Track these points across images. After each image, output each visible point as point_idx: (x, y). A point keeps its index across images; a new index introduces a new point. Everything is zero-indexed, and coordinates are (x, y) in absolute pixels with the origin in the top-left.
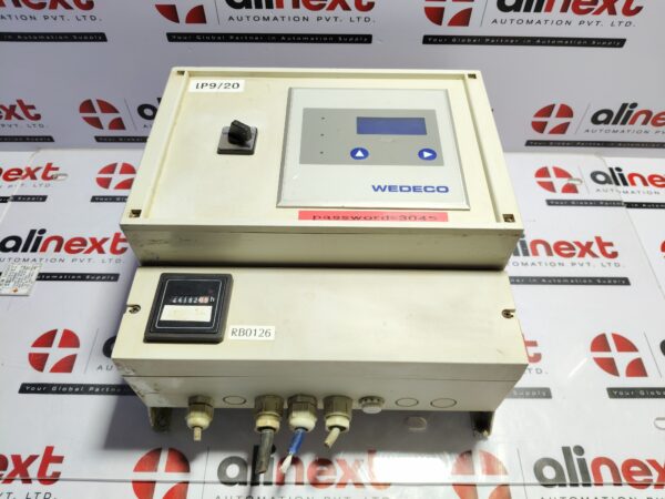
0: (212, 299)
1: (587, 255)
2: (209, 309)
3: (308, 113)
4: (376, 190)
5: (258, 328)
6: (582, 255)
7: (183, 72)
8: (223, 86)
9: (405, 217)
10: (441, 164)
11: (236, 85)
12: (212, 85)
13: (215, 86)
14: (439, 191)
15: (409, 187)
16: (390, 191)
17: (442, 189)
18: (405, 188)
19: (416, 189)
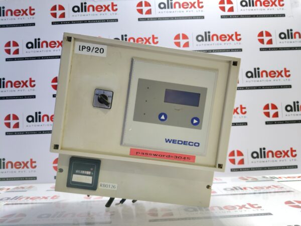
0: (92, 173)
2: (91, 178)
3: (141, 81)
4: (167, 142)
5: (111, 184)
7: (71, 38)
8: (95, 50)
9: (177, 157)
10: (200, 128)
11: (102, 50)
12: (89, 48)
13: (90, 49)
14: (195, 145)
15: (182, 141)
16: (173, 143)
17: (197, 144)
18: (180, 142)
19: (185, 143)
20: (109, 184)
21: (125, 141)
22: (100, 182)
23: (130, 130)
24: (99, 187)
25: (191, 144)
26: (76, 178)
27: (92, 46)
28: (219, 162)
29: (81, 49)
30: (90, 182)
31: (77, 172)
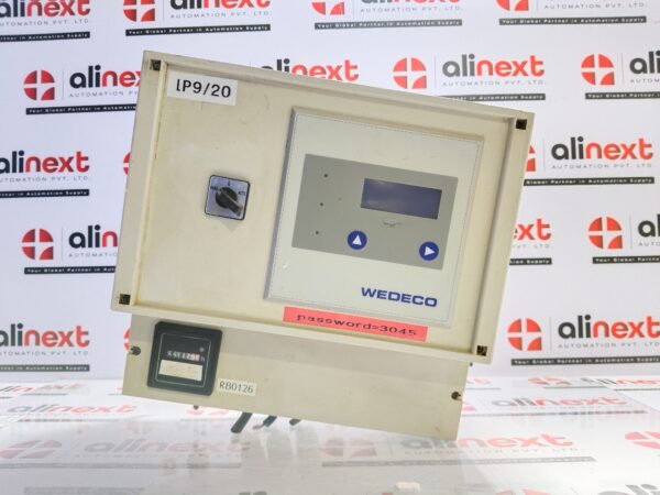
0: (203, 359)
2: (199, 368)
3: (311, 161)
4: (365, 294)
5: (243, 383)
7: (159, 62)
8: (210, 90)
9: (386, 328)
10: (440, 267)
11: (226, 90)
12: (197, 86)
13: (200, 88)
14: (427, 304)
15: (398, 295)
16: (378, 297)
17: (431, 302)
18: (394, 296)
19: (404, 298)
20: (238, 383)
21: (273, 291)
22: (220, 378)
23: (286, 266)
24: (217, 387)
25: (418, 300)
26: (167, 368)
27: (204, 80)
28: (480, 342)
29: (181, 87)
30: (199, 377)
31: (170, 354)
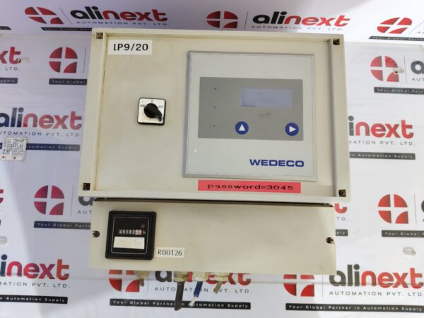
0: (144, 232)
1: (393, 136)
2: (142, 240)
3: (206, 83)
4: (252, 164)
5: (174, 249)
6: (389, 136)
7: (102, 34)
8: (135, 47)
9: (271, 187)
10: (301, 139)
11: (145, 46)
12: (127, 46)
13: (129, 47)
14: (297, 165)
15: (276, 161)
16: (262, 165)
17: (300, 164)
18: (273, 163)
19: (281, 163)
20: (171, 249)
21: (190, 170)
22: (158, 247)
23: (195, 151)
24: (156, 255)
25: (290, 163)
26: (120, 242)
27: (131, 42)
28: (340, 187)
29: (117, 48)
30: (142, 247)
31: (120, 233)
